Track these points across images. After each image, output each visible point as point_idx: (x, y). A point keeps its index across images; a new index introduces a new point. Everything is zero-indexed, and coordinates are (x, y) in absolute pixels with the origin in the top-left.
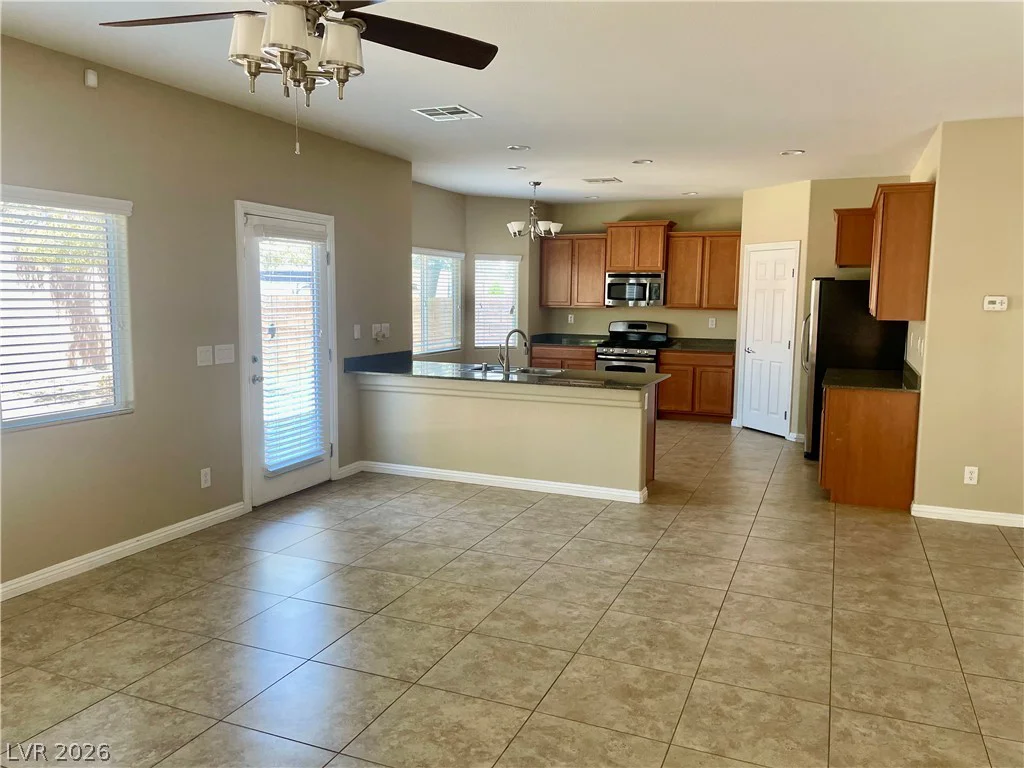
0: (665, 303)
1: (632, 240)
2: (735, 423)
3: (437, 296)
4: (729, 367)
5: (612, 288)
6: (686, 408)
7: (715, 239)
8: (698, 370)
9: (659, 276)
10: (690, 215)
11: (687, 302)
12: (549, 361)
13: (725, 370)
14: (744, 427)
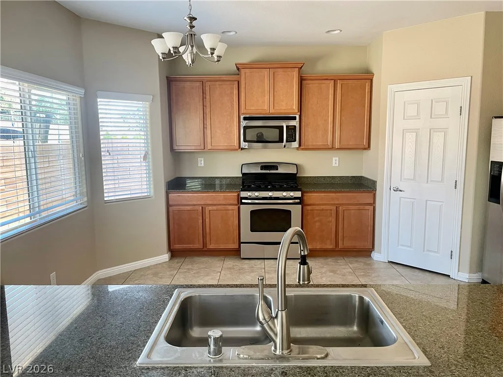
0: (300, 145)
1: (266, 81)
3: (49, 142)
4: (370, 204)
5: (247, 130)
6: (329, 246)
8: (341, 209)
9: (294, 118)
11: (320, 143)
12: (188, 208)
13: (367, 207)
14: (390, 262)
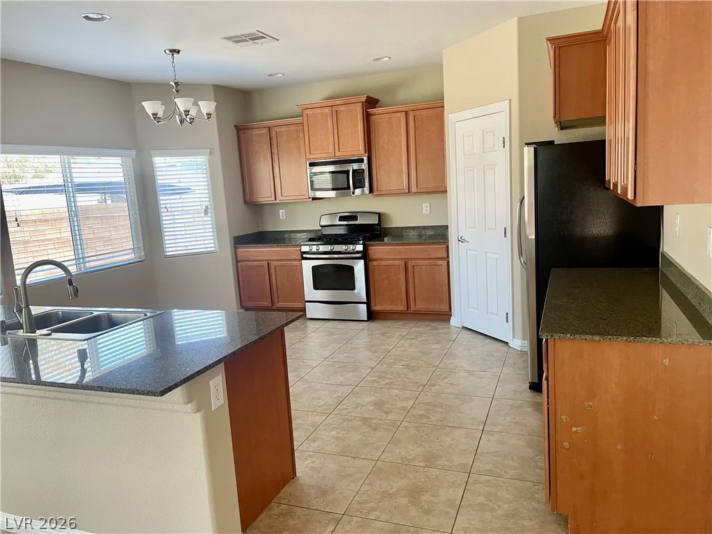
0: (371, 191)
1: (330, 122)
2: (454, 321)
4: (444, 259)
6: (401, 308)
7: (418, 113)
8: (410, 265)
9: (361, 161)
10: (393, 88)
11: (395, 187)
12: (255, 263)
13: (440, 262)
14: (464, 327)
